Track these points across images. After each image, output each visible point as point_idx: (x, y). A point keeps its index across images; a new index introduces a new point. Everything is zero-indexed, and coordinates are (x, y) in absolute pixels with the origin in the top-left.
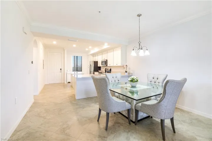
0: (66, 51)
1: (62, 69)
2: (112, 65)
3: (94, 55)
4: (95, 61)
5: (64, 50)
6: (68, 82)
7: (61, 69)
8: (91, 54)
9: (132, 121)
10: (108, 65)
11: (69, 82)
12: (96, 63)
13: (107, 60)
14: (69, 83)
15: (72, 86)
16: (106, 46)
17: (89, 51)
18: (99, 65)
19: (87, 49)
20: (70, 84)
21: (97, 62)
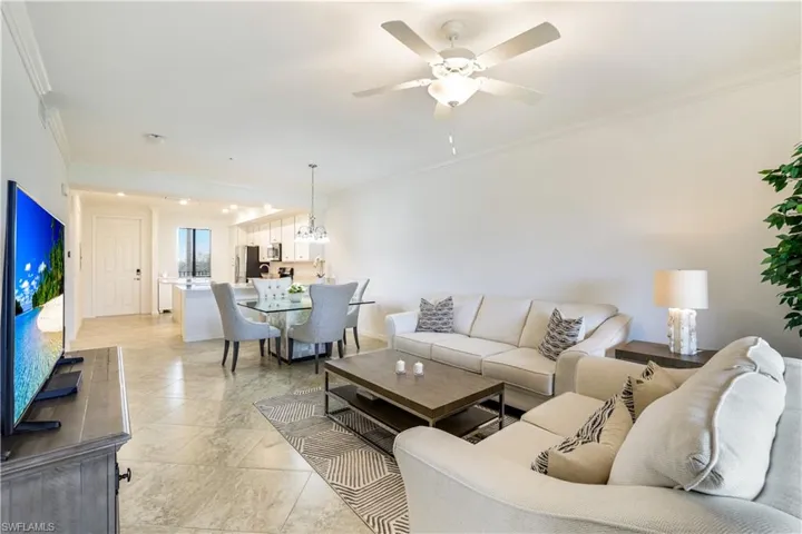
0: (155, 217)
1: (142, 271)
2: (291, 259)
3: (248, 227)
4: (250, 245)
5: (151, 212)
6: (162, 310)
7: (138, 271)
8: (238, 225)
9: (283, 359)
10: (284, 259)
11: (166, 312)
12: (253, 252)
13: (280, 245)
14: (166, 314)
15: (174, 321)
16: (269, 210)
17: (232, 216)
18: (264, 257)
19: (225, 211)
20: (170, 316)
21: (258, 247)
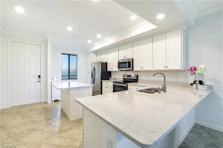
1: (42, 77)
6: (53, 100)
7: (39, 76)
11: (55, 101)
13: (133, 60)
18: (112, 68)
21: (107, 63)
